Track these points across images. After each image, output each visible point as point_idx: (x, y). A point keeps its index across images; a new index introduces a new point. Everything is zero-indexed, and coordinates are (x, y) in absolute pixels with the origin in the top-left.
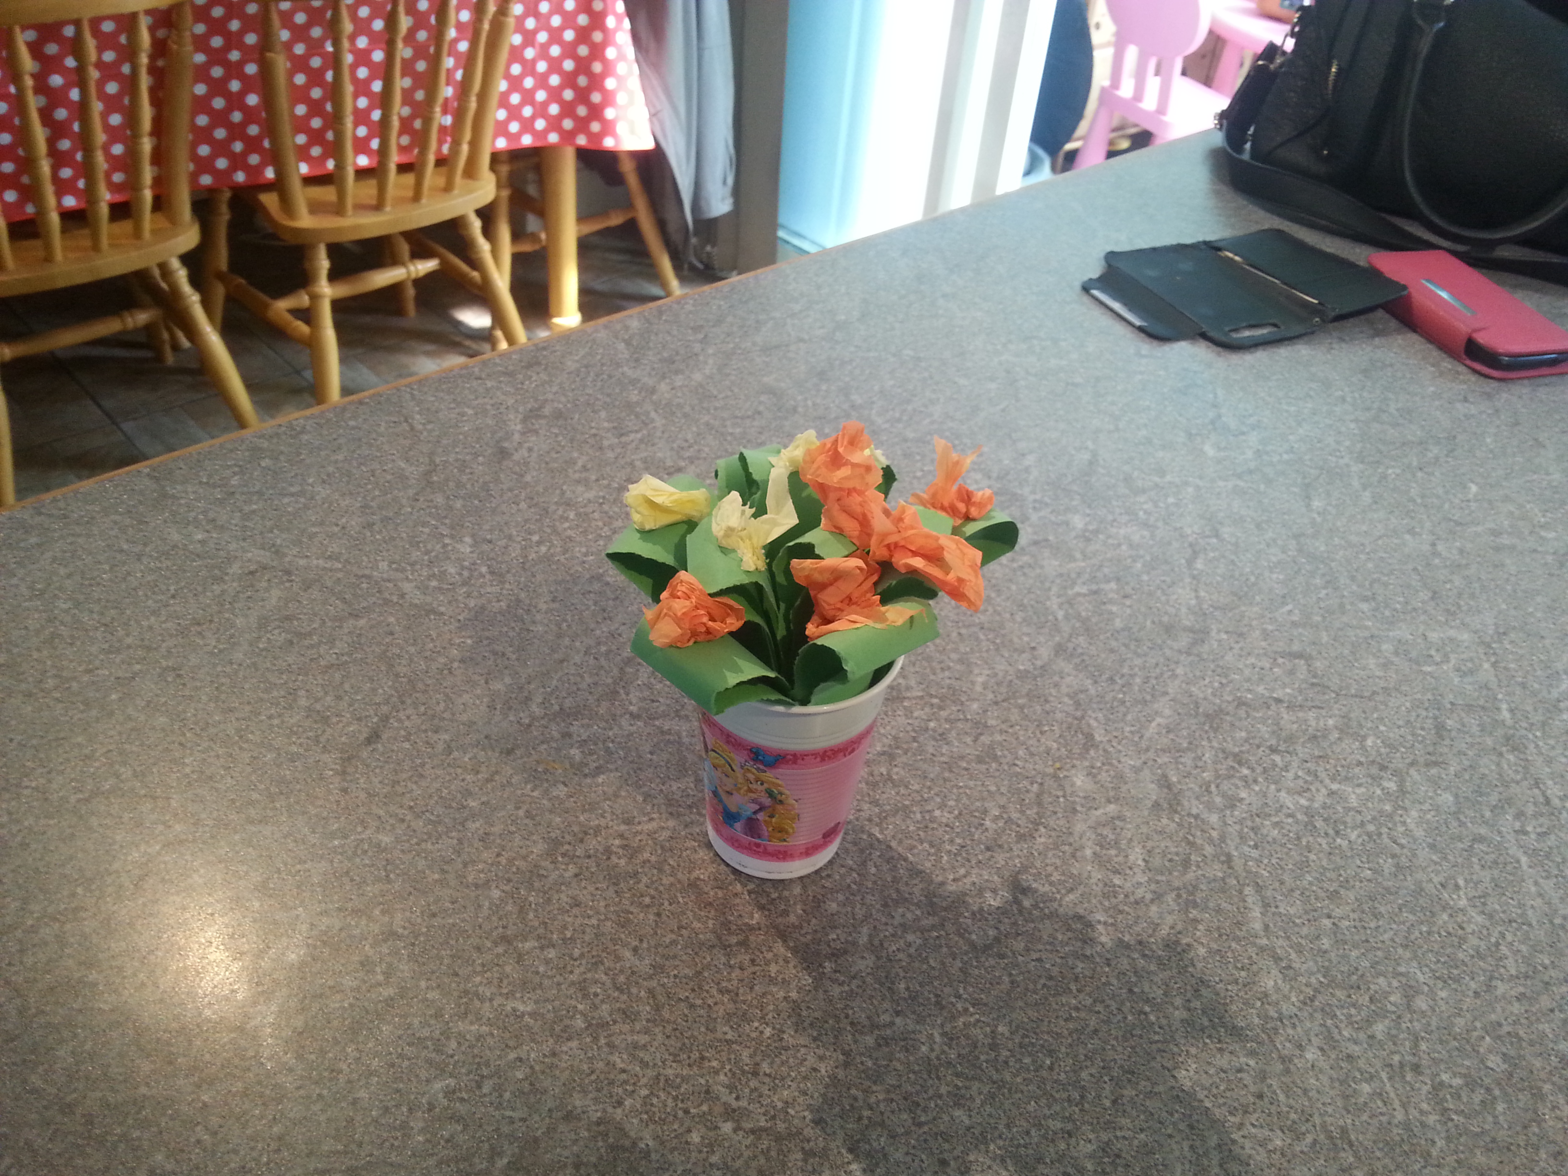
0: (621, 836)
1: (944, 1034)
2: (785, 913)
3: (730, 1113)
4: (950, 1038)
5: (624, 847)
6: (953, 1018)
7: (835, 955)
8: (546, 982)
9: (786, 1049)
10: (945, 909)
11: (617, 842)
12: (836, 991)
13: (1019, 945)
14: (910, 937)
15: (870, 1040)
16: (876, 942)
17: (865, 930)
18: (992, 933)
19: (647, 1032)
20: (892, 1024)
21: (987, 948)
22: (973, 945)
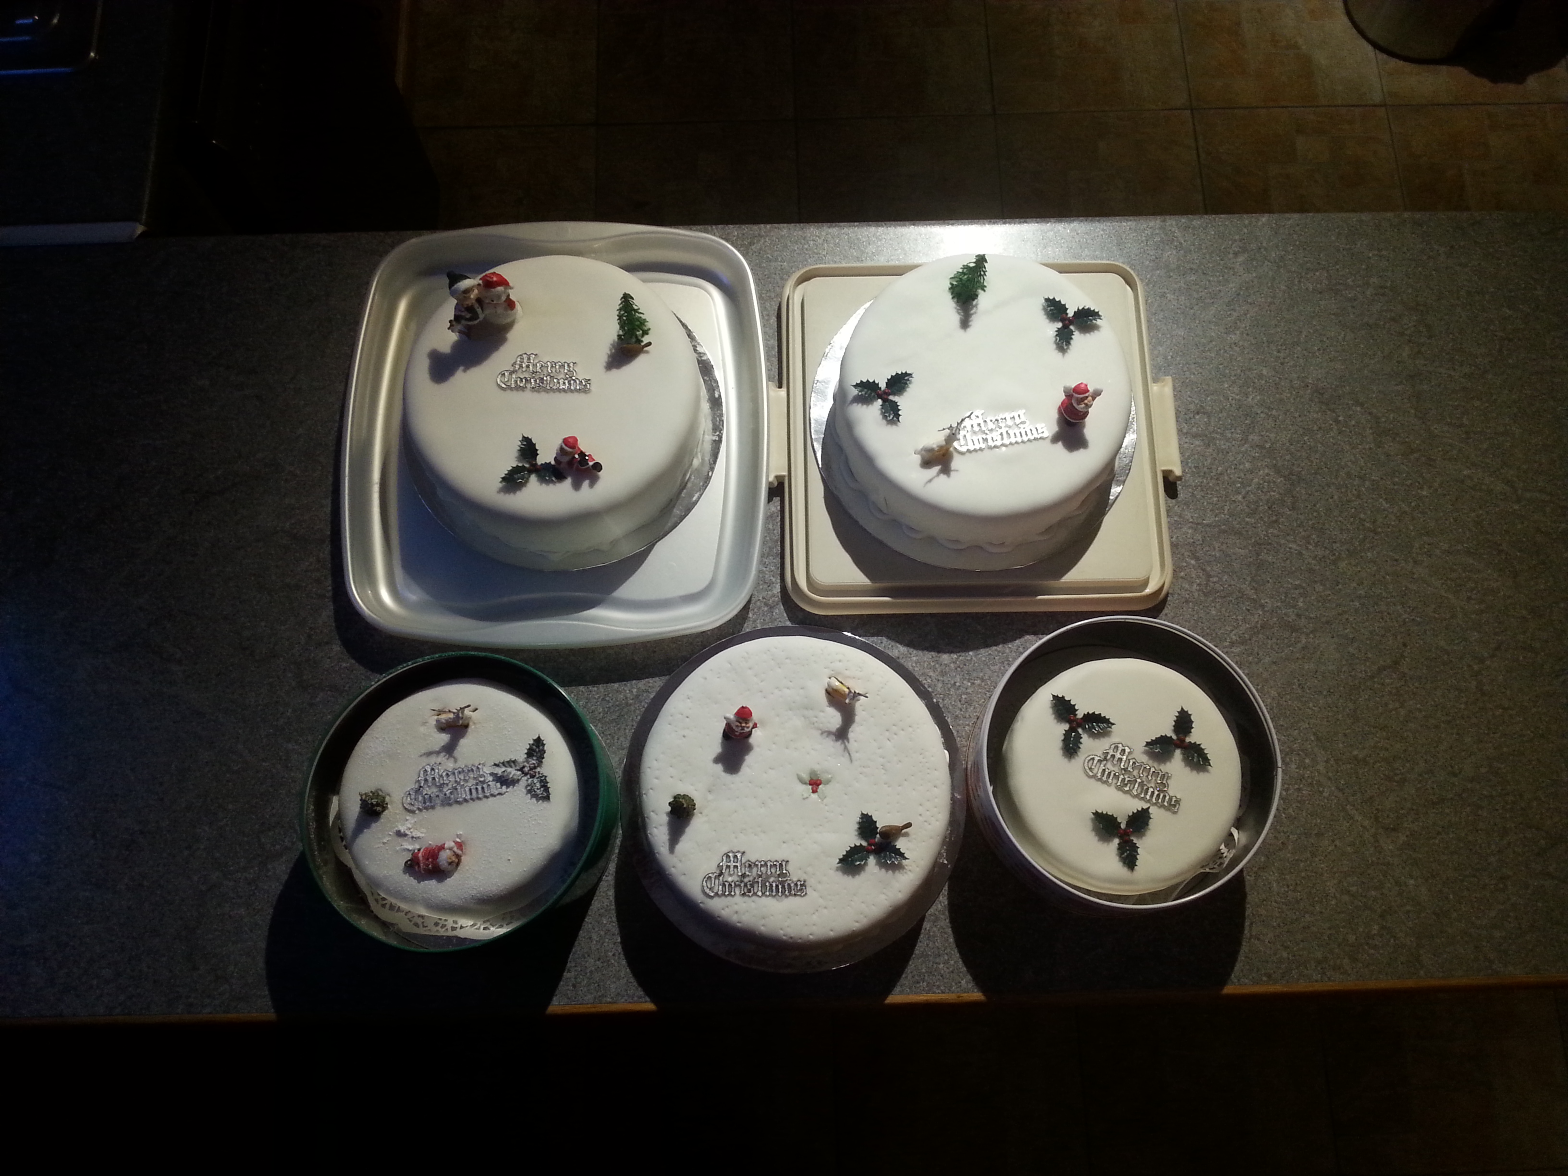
0: (1307, 549)
1: (1248, 397)
2: (1268, 475)
3: (1337, 422)
4: (1247, 395)
5: (1309, 543)
6: (1239, 400)
7: (1262, 447)
8: (1370, 506)
9: (1304, 428)
10: (1206, 436)
11: (1310, 547)
12: (1272, 436)
13: (1192, 407)
14: (1230, 435)
15: (1274, 412)
16: (1243, 442)
17: (1243, 449)
18: (1197, 417)
19: (1346, 465)
20: (1262, 412)
21: (1204, 413)
22: (1209, 417)
